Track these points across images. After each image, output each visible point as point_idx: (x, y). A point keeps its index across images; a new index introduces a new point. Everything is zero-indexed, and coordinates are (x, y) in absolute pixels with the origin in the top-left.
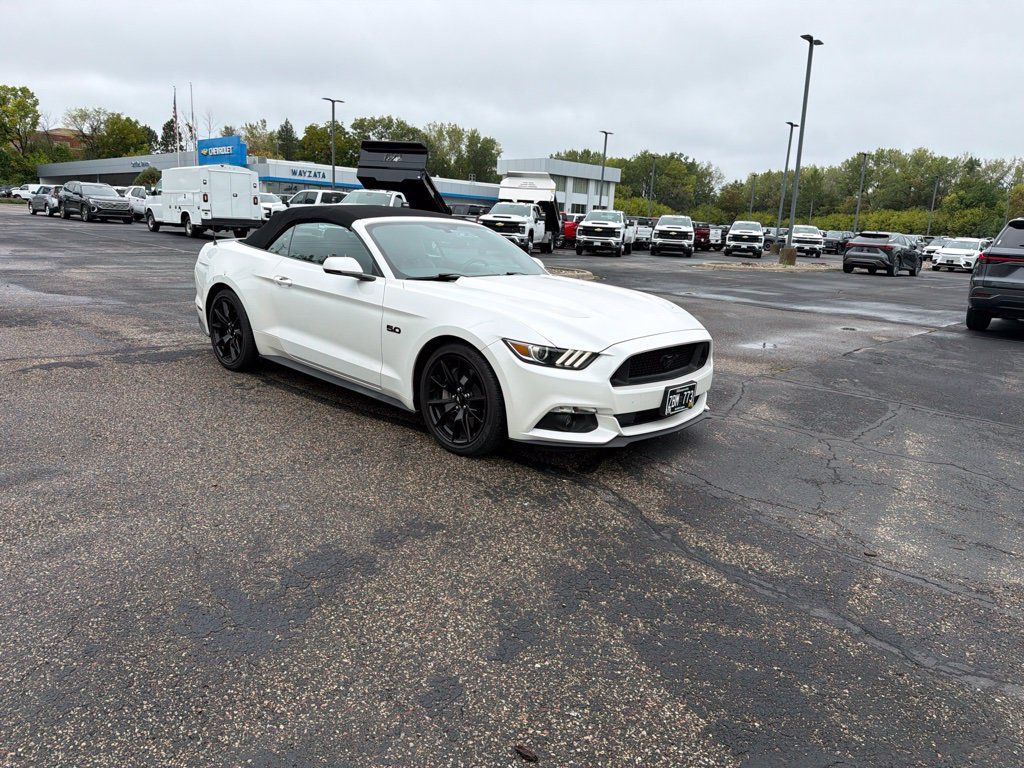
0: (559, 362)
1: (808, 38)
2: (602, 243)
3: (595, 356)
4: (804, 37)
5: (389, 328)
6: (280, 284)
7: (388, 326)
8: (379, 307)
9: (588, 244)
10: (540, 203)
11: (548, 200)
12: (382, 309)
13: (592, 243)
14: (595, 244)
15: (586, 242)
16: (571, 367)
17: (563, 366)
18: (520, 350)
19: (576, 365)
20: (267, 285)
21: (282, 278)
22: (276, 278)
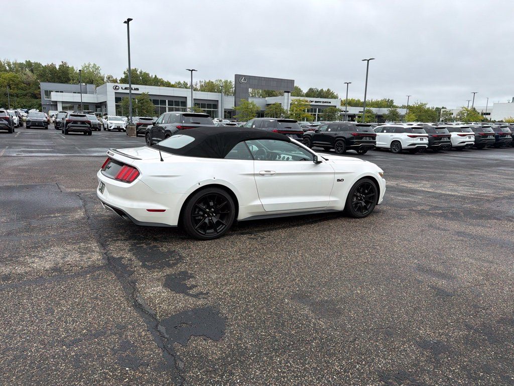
5: (339, 180)
7: (338, 180)
8: (333, 173)
12: (335, 173)
20: (252, 177)
21: (266, 171)
22: (261, 173)
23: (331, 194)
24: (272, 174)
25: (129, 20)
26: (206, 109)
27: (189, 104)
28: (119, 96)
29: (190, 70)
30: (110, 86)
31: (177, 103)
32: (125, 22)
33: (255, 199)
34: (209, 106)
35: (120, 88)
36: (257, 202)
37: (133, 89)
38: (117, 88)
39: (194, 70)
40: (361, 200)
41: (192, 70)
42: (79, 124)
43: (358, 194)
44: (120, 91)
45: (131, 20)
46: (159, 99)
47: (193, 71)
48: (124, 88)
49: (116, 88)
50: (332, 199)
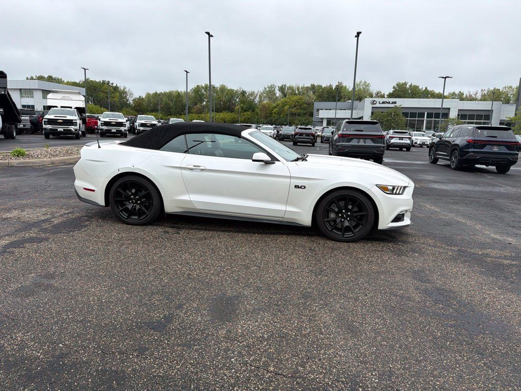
0: (394, 192)
1: (208, 33)
2: (117, 130)
3: (405, 187)
4: (207, 33)
5: (297, 187)
6: (191, 169)
7: (295, 186)
8: (288, 176)
9: (109, 131)
10: (76, 108)
11: (82, 106)
12: (291, 177)
13: (111, 130)
14: (112, 131)
15: (106, 130)
16: (399, 194)
17: (396, 194)
18: (384, 189)
19: (400, 193)
20: (179, 171)
21: (194, 166)
22: (188, 167)
23: (287, 203)
24: (202, 170)
25: (359, 33)
26: (475, 121)
27: (453, 114)
28: (376, 110)
29: (443, 78)
30: (368, 101)
31: (437, 116)
32: (356, 37)
33: (182, 193)
34: (479, 117)
35: (378, 102)
36: (186, 197)
37: (391, 102)
38: (375, 102)
39: (448, 77)
40: (342, 217)
41: (446, 77)
42: (304, 136)
43: (336, 210)
44: (378, 105)
45: (360, 33)
46: (417, 111)
47: (447, 79)
48: (381, 102)
49: (373, 103)
50: (289, 209)
